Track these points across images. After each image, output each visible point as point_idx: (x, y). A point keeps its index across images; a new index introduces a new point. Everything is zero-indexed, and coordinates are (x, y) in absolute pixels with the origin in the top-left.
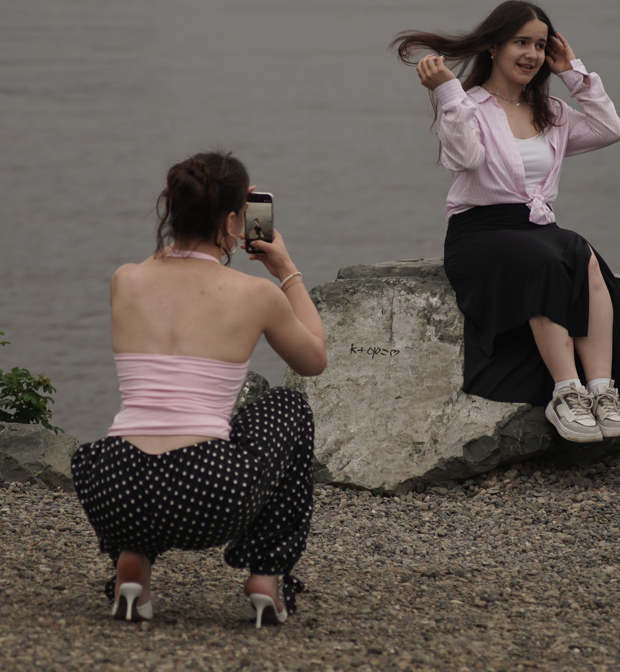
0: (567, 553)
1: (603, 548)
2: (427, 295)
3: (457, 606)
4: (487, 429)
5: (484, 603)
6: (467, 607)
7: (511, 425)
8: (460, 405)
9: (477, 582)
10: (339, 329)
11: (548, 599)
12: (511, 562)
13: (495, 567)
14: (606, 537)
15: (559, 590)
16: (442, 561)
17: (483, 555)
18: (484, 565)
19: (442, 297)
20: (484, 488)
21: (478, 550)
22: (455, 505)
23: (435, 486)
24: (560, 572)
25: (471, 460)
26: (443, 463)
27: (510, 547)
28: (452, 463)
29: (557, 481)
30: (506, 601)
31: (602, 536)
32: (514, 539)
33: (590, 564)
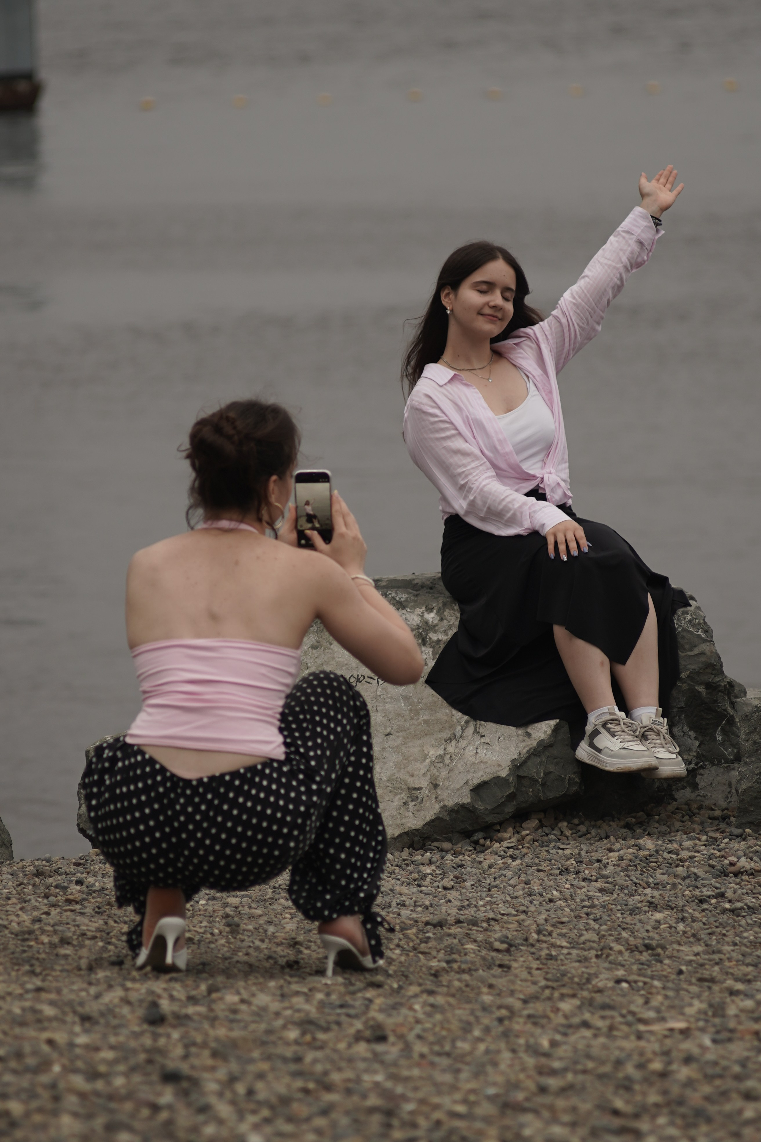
0: (604, 902)
1: (650, 895)
2: (421, 610)
3: (472, 951)
4: (500, 768)
5: (505, 946)
6: (484, 952)
7: (529, 763)
8: (465, 741)
9: (495, 930)
10: (313, 654)
11: (584, 943)
12: (535, 911)
13: (517, 915)
14: (653, 885)
15: (598, 935)
16: (450, 911)
17: (500, 905)
18: (503, 915)
19: (440, 612)
20: (497, 842)
21: (494, 900)
22: (463, 859)
23: (437, 840)
24: (598, 920)
25: (480, 806)
26: (446, 811)
27: (533, 897)
28: (457, 812)
29: (588, 832)
30: (533, 945)
31: (647, 883)
32: (538, 889)
33: (634, 911)
